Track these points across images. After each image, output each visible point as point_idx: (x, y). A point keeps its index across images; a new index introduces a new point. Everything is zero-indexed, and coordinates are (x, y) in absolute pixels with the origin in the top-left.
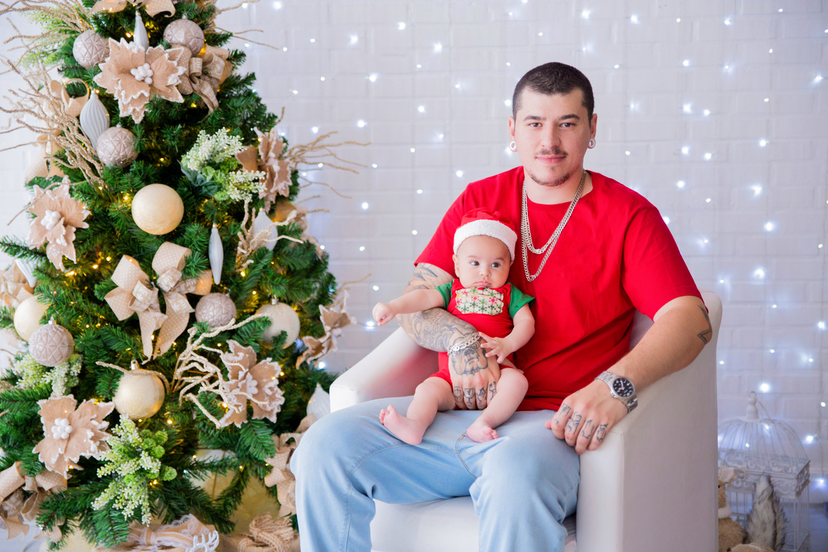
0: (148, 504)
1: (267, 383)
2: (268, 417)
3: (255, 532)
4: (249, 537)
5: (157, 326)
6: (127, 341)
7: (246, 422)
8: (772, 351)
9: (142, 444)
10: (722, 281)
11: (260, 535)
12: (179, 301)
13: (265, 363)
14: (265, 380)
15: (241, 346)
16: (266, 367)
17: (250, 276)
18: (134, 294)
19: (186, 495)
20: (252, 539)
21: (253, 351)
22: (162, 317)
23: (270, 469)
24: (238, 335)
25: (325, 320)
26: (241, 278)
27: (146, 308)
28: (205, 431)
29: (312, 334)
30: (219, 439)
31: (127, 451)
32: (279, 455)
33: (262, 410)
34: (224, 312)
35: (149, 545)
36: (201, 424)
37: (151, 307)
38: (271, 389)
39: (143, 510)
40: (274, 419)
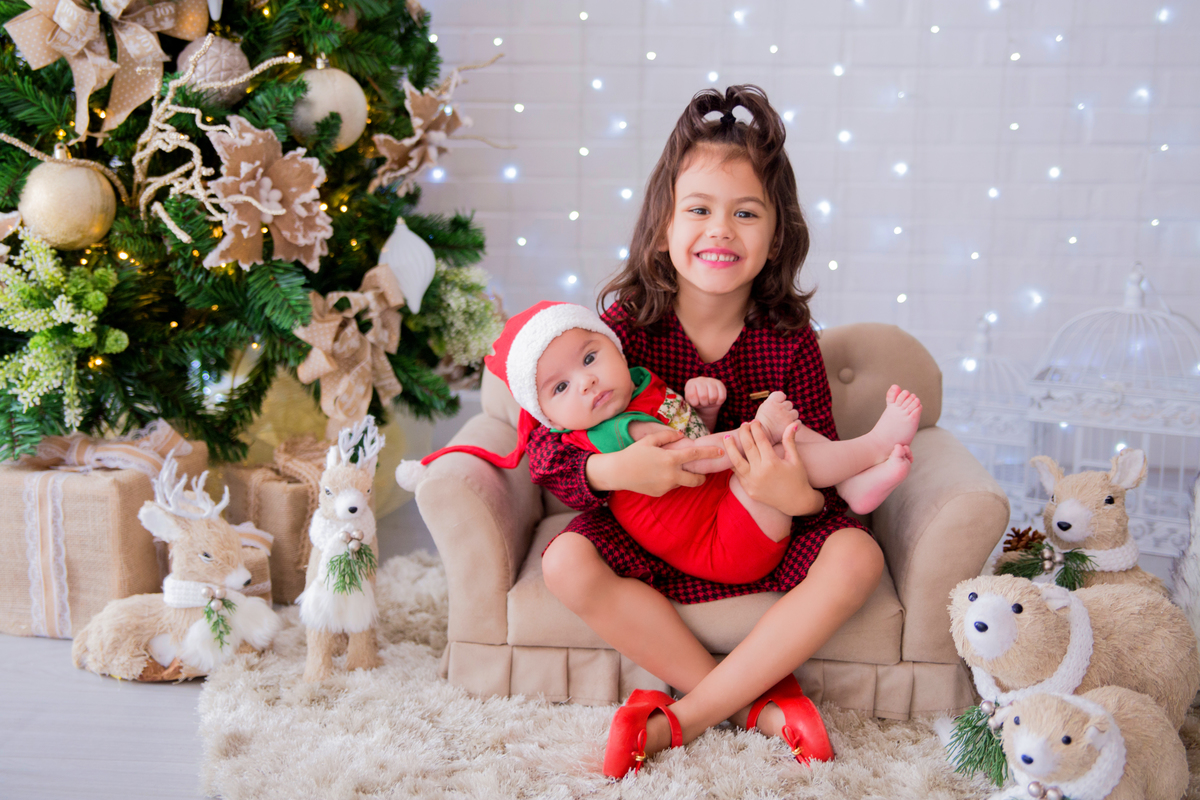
0: (75, 392)
1: (296, 195)
2: (303, 261)
3: (281, 460)
4: (272, 469)
5: (98, 81)
6: (45, 107)
7: (260, 262)
8: (1155, 223)
9: (66, 286)
10: (1081, 107)
11: (289, 464)
12: (138, 38)
13: (294, 158)
14: (294, 190)
15: (253, 128)
16: (297, 166)
17: (279, 15)
18: (55, 19)
19: (162, 392)
20: (277, 472)
21: (276, 138)
22: (110, 65)
23: (303, 350)
24: (249, 109)
25: (413, 106)
26: (264, 18)
27: (80, 47)
28: (189, 275)
29: (391, 133)
30: (212, 292)
31: (35, 294)
32: (320, 326)
33: (291, 246)
34: (224, 66)
35: (82, 464)
36: (180, 264)
37: (89, 46)
38: (305, 205)
39: (66, 400)
40: (314, 266)
